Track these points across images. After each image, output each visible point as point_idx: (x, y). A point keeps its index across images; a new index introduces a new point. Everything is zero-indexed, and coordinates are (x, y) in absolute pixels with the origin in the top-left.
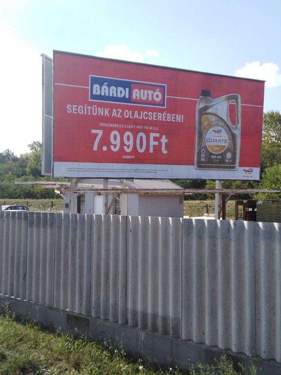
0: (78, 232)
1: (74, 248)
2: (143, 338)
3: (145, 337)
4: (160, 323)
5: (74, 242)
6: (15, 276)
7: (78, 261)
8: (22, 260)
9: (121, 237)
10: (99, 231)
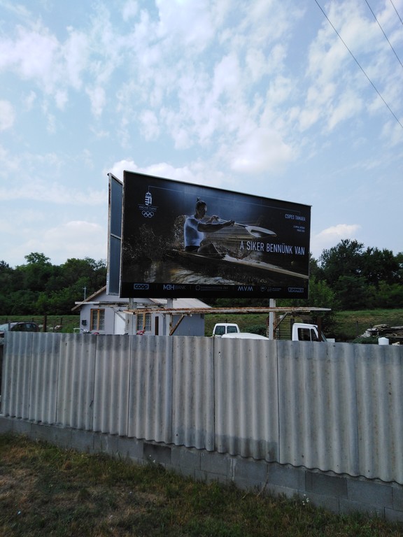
0: (158, 355)
1: (152, 372)
2: (234, 465)
3: (237, 464)
4: (253, 448)
5: (152, 366)
6: (80, 404)
7: (157, 385)
8: (88, 385)
9: (209, 359)
10: (183, 353)
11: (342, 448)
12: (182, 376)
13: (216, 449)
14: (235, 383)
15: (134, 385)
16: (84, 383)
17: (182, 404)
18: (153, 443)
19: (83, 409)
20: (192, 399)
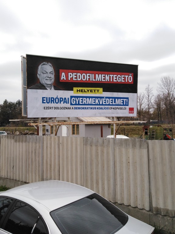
0: (38, 145)
5: (35, 150)
6: (9, 167)
7: (37, 159)
8: (12, 159)
9: (57, 146)
10: (47, 144)
11: (109, 189)
12: (47, 154)
15: (29, 159)
16: (10, 158)
17: (47, 168)
19: (10, 169)
20: (51, 165)
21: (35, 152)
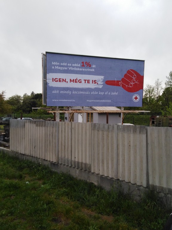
0: (54, 129)
2: (78, 172)
6: (32, 147)
7: (54, 141)
8: (34, 140)
9: (70, 131)
10: (62, 128)
12: (62, 137)
13: (72, 166)
14: (78, 140)
15: (47, 141)
16: (33, 139)
17: (62, 148)
18: (53, 163)
19: (32, 149)
20: (65, 146)
21: (52, 135)
